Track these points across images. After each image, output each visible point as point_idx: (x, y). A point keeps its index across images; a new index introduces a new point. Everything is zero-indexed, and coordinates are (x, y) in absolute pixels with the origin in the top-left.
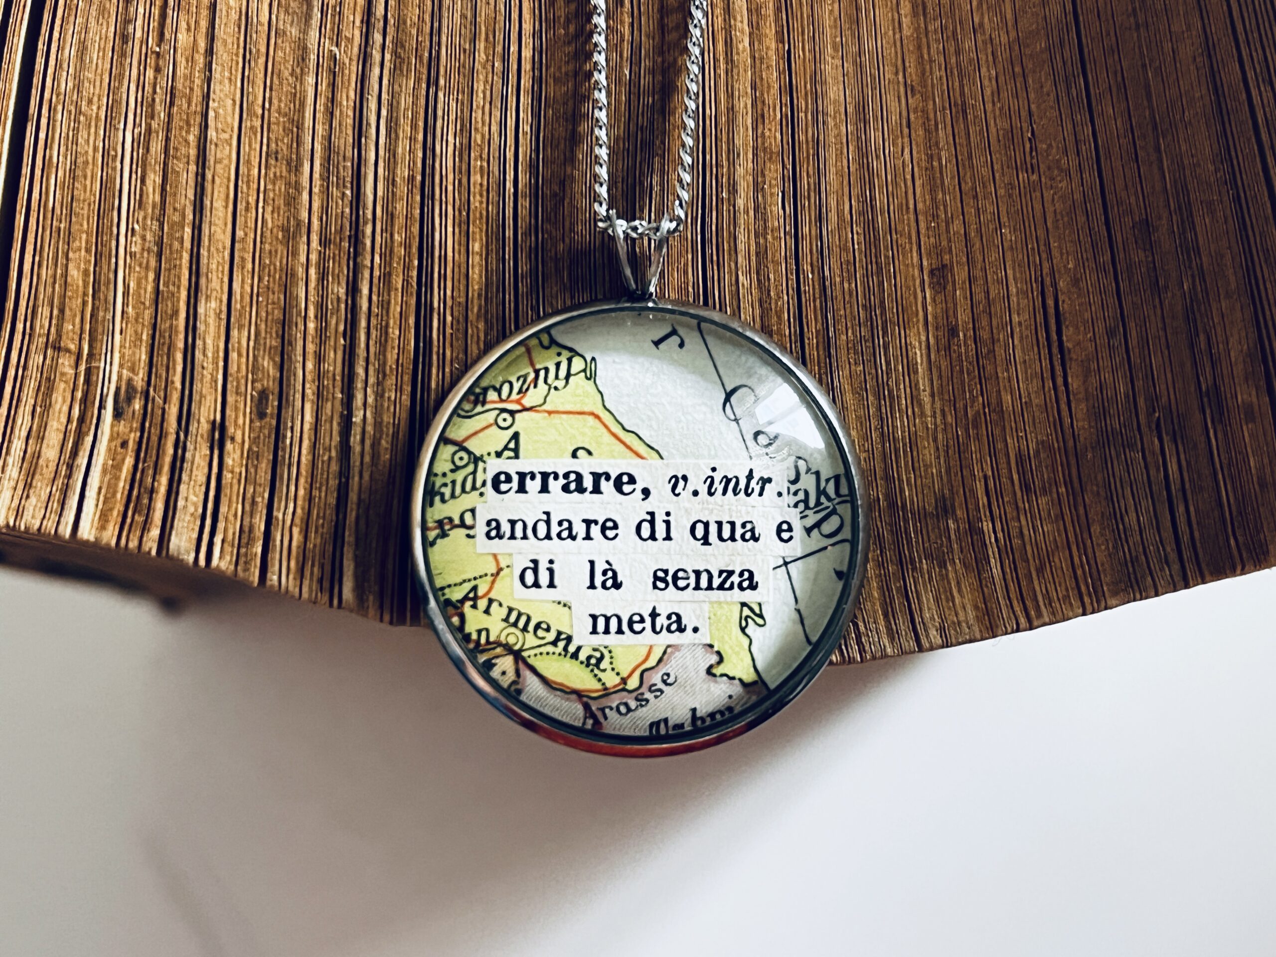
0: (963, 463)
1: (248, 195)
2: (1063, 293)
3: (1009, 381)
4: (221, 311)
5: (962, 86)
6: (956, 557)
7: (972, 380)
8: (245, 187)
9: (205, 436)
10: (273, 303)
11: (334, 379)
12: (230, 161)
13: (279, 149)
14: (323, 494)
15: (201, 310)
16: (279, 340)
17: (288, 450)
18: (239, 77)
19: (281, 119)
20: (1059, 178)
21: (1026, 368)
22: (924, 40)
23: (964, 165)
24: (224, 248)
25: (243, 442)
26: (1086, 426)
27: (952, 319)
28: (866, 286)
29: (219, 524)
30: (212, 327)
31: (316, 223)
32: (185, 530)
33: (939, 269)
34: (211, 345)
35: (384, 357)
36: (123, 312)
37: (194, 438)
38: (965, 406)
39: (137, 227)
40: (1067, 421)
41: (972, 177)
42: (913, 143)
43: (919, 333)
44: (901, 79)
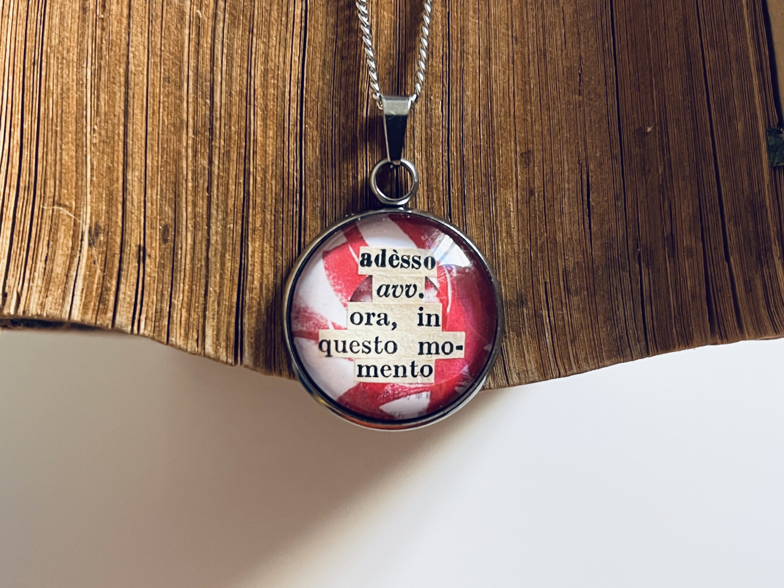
0: (533, 273)
1: (154, 105)
2: (591, 172)
3: (562, 225)
4: (141, 177)
5: (544, 39)
6: (527, 331)
7: (541, 223)
8: (152, 100)
9: (135, 254)
10: (170, 171)
11: (203, 218)
12: (143, 84)
13: (170, 75)
14: (198, 288)
15: (129, 177)
16: (173, 194)
18: (147, 31)
19: (171, 57)
20: (595, 100)
21: (571, 217)
22: (525, 9)
23: (543, 89)
24: (141, 138)
25: (156, 258)
26: (600, 254)
27: (532, 185)
28: (486, 162)
29: (143, 308)
30: (136, 188)
31: (191, 121)
32: (125, 312)
33: (526, 153)
34: (136, 199)
35: (227, 204)
36: (91, 181)
37: (128, 256)
38: (536, 238)
39: (96, 127)
40: (589, 250)
41: (548, 96)
42: (515, 73)
43: (513, 193)
44: (510, 33)
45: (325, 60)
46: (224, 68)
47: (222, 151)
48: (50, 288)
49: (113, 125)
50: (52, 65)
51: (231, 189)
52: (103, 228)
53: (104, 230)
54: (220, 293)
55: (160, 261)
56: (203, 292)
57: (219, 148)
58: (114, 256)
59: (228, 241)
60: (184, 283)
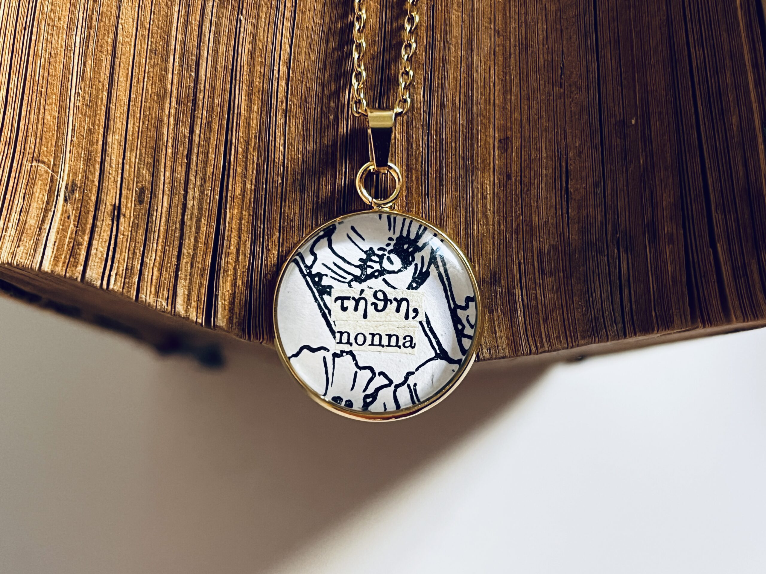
0: (508, 252)
1: (139, 74)
2: (570, 160)
3: (538, 209)
4: (121, 141)
5: (526, 34)
6: (499, 308)
7: (517, 206)
8: (137, 69)
9: (109, 213)
10: (150, 137)
11: (180, 183)
12: (130, 55)
13: (157, 48)
14: (171, 249)
15: (110, 140)
16: (152, 159)
17: (154, 223)
18: (137, 5)
19: (159, 31)
20: (575, 93)
21: (547, 202)
22: (508, 5)
23: (523, 80)
24: (124, 104)
25: (130, 217)
26: (577, 238)
27: (509, 169)
28: (464, 146)
29: (114, 265)
30: (115, 150)
31: (175, 91)
32: (95, 267)
33: (504, 139)
34: (114, 160)
35: (206, 170)
36: (72, 140)
37: (103, 214)
38: (512, 220)
39: (80, 91)
40: (566, 234)
41: (528, 87)
42: (496, 64)
43: (490, 176)
44: (492, 26)
45: (311, 43)
46: (211, 45)
47: (204, 121)
48: (22, 238)
49: (97, 90)
50: (42, 31)
51: (210, 158)
52: (79, 185)
53: (80, 187)
54: (193, 255)
55: (134, 220)
56: (176, 253)
57: (202, 119)
58: (88, 213)
59: (204, 207)
60: (157, 244)
